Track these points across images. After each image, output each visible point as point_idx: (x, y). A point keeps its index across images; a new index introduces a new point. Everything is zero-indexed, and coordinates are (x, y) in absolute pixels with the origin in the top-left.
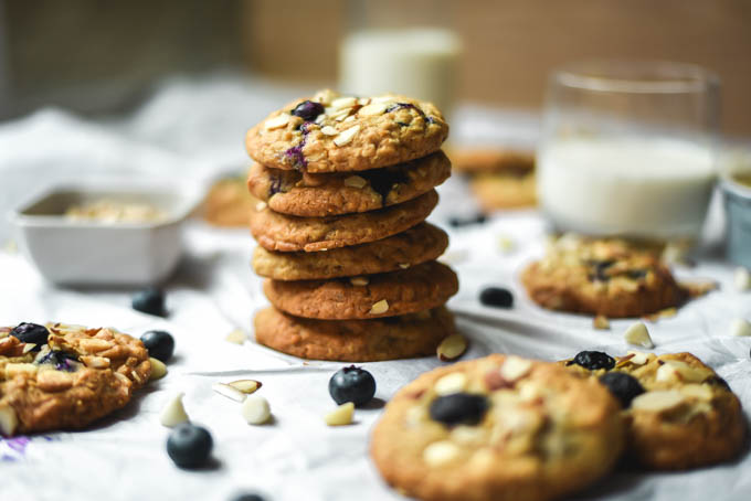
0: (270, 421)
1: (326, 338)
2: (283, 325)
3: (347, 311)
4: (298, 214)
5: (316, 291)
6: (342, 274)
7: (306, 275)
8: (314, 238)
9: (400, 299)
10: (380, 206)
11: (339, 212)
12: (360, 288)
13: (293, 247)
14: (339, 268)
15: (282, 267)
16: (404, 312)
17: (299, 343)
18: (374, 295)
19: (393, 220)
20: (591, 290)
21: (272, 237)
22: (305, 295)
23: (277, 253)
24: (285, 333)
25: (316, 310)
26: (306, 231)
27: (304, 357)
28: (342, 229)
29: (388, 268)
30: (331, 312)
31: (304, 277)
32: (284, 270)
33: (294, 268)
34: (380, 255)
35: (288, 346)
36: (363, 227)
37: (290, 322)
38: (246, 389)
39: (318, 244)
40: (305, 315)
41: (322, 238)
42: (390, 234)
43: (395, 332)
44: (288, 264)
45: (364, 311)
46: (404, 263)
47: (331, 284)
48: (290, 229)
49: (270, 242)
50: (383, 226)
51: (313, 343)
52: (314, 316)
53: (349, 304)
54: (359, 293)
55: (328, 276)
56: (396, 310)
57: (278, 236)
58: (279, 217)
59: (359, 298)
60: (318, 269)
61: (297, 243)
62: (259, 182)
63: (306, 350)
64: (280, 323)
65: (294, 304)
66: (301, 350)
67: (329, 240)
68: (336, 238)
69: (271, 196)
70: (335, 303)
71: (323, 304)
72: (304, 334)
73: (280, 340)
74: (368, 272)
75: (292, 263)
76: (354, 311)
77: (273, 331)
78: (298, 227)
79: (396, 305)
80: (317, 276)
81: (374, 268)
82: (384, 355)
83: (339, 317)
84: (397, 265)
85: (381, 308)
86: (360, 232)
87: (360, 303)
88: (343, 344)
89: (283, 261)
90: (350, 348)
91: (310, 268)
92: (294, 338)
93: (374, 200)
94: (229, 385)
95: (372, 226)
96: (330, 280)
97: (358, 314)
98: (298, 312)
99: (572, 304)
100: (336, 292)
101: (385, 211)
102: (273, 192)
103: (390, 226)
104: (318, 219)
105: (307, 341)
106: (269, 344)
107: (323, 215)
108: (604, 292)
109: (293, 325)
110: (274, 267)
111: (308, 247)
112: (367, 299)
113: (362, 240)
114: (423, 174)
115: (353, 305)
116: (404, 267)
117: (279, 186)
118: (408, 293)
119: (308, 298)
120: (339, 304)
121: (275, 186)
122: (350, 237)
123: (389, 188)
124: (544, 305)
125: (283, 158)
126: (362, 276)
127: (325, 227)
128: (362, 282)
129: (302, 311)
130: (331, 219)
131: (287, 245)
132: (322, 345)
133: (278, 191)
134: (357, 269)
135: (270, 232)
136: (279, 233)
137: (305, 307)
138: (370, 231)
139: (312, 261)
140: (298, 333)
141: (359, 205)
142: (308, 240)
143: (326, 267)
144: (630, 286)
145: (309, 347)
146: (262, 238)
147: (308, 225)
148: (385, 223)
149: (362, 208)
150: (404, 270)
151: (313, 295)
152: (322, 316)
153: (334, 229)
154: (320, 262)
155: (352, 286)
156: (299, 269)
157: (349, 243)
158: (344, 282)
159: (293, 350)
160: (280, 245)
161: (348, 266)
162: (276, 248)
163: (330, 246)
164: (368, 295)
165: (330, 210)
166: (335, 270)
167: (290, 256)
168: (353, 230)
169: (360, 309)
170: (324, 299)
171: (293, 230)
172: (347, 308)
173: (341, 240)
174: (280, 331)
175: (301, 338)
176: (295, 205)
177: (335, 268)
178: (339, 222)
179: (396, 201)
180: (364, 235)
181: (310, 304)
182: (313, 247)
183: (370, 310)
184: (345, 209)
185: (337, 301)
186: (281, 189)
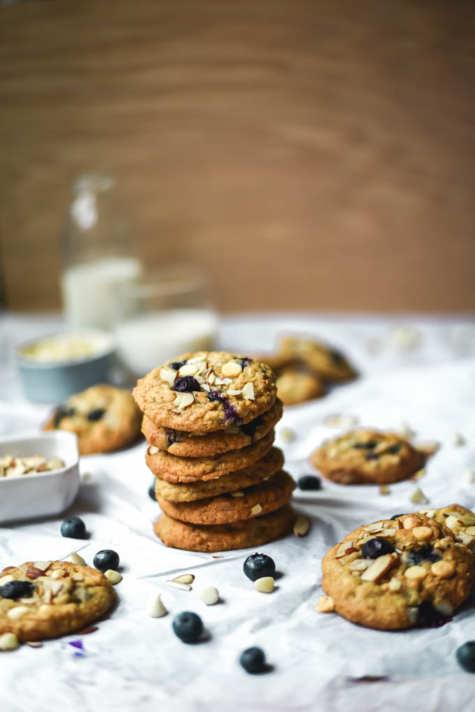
0: (220, 601)
1: (221, 536)
2: (186, 533)
3: (236, 516)
4: (194, 456)
5: (210, 506)
6: (225, 491)
7: (202, 496)
8: (208, 471)
9: (267, 501)
10: (250, 444)
11: (224, 452)
12: (240, 499)
13: (194, 479)
14: (223, 487)
15: (184, 493)
16: (271, 510)
17: (202, 542)
18: (251, 502)
19: (258, 450)
20: (370, 467)
21: (175, 474)
22: (203, 510)
23: (179, 484)
24: (190, 537)
25: (213, 519)
26: (199, 469)
27: (208, 551)
28: (226, 462)
29: (256, 482)
30: (225, 519)
31: (201, 497)
32: (185, 496)
33: (193, 493)
34: (250, 475)
35: (194, 546)
36: (240, 458)
37: (191, 529)
38: (187, 581)
39: (212, 474)
40: (206, 523)
41: (213, 471)
42: (257, 459)
43: (264, 523)
44: (188, 490)
45: (246, 514)
46: (265, 476)
47: (219, 499)
48: (189, 467)
49: (174, 478)
50: (252, 455)
51: (212, 541)
52: (213, 523)
53: (235, 512)
54: (241, 503)
55: (217, 494)
56: (267, 510)
57: (179, 473)
58: (175, 459)
59: (241, 505)
60: (209, 490)
61: (195, 476)
62: (158, 437)
63: (208, 546)
64: (184, 530)
65: (195, 517)
66: (204, 547)
67: (218, 471)
68: (223, 468)
69: (169, 446)
70: (226, 512)
71: (216, 514)
72: (204, 536)
73: (187, 543)
74: (243, 487)
75: (191, 490)
76: (240, 516)
77: (181, 537)
78: (194, 465)
79: (266, 506)
80: (209, 495)
81: (247, 483)
82: (260, 541)
83: (230, 521)
84: (262, 478)
85: (257, 510)
86: (238, 462)
87: (243, 509)
88: (233, 538)
89: (184, 489)
90: (238, 540)
91: (204, 491)
92: (198, 539)
93: (247, 441)
94: (173, 581)
95: (245, 457)
96: (217, 497)
97: (243, 517)
98: (200, 522)
99: (358, 479)
100: (225, 504)
101: (253, 445)
102: (170, 442)
103: (257, 454)
104: (209, 458)
105: (207, 540)
106: (178, 546)
107: (213, 455)
108: (378, 467)
109: (193, 531)
110: (178, 494)
111: (204, 478)
112: (247, 506)
113: (241, 467)
114: (272, 416)
115: (239, 511)
116: (266, 479)
117: (175, 437)
118: (272, 496)
119: (205, 511)
120: (229, 512)
121: (172, 438)
122: (232, 466)
123: (255, 430)
124: (338, 482)
126: (242, 490)
127: (214, 463)
128: (240, 495)
129: (203, 521)
130: (217, 458)
131: (188, 478)
132: (218, 541)
133: (175, 441)
134: (237, 486)
135: (173, 470)
136: (180, 470)
137: (205, 518)
138: (245, 460)
139: (205, 486)
140: (198, 536)
141: (238, 445)
142: (204, 473)
143: (215, 488)
144: (394, 460)
145: (209, 544)
146: (166, 475)
147: (201, 462)
148: (253, 453)
149: (240, 447)
150: (265, 481)
151: (208, 509)
152: (218, 522)
153: (220, 463)
154: (210, 486)
155: (233, 498)
156: (196, 493)
157: (233, 471)
158: (227, 496)
159: (198, 548)
160: (182, 479)
161: (230, 485)
162: (180, 481)
163: (220, 474)
164: (246, 502)
165: (218, 452)
166: (221, 489)
167: (189, 485)
168: (233, 462)
169: (243, 513)
170: (217, 510)
171: (192, 467)
172: (235, 514)
173: (227, 469)
174: (186, 536)
175: (202, 539)
176: (192, 451)
177: (221, 487)
178: (223, 457)
179: (259, 438)
180: (241, 464)
181: (208, 515)
182: (208, 478)
183: (251, 512)
184: (227, 449)
185: (227, 510)
186: (177, 439)
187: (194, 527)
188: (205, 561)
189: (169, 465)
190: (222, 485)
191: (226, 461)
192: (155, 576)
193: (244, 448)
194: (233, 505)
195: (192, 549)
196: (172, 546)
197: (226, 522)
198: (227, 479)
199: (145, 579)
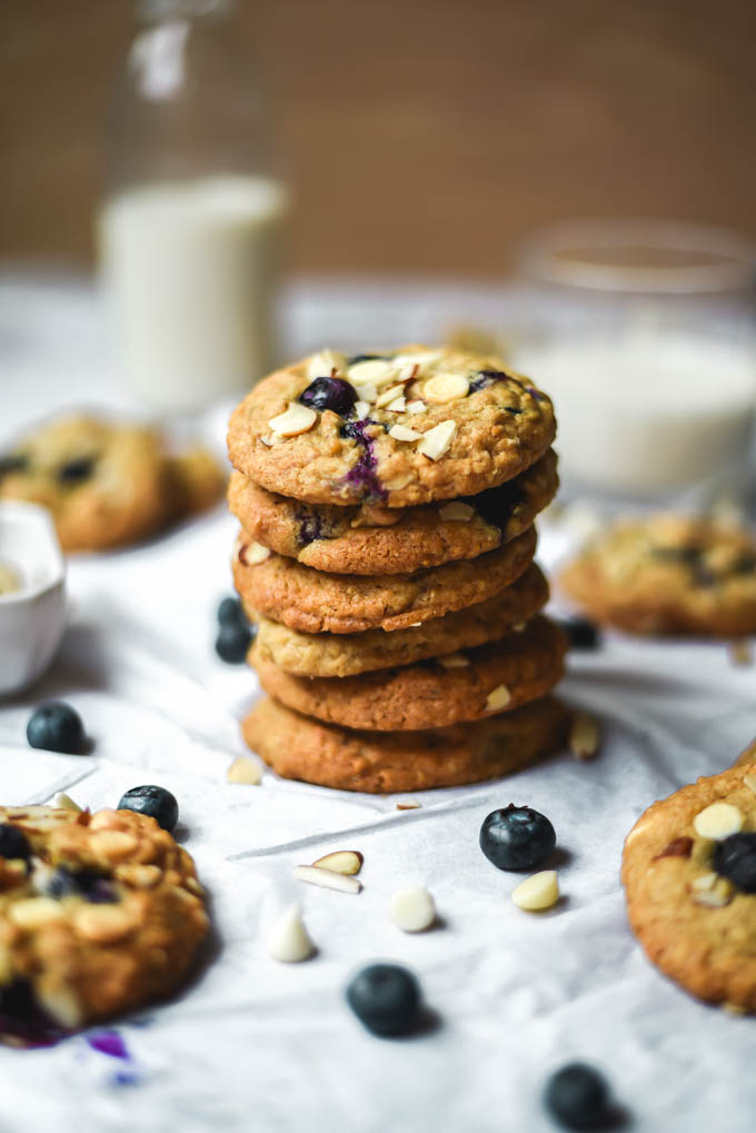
0: (437, 924)
1: (412, 757)
2: (330, 747)
3: (452, 713)
4: (367, 573)
5: (390, 688)
6: (428, 654)
7: (374, 663)
8: (396, 608)
9: (521, 679)
10: (497, 545)
11: (438, 563)
12: (459, 672)
13: (362, 626)
14: (423, 646)
15: (333, 657)
16: (529, 698)
17: (366, 771)
18: (486, 681)
19: (509, 562)
21: (314, 612)
22: (372, 698)
23: (321, 636)
24: (340, 758)
25: (399, 719)
26: (374, 602)
27: (379, 790)
28: (439, 588)
29: (497, 634)
30: (426, 718)
31: (371, 668)
33: (354, 657)
34: (485, 619)
35: (348, 778)
36: (468, 579)
37: (340, 738)
38: (349, 869)
39: (406, 616)
40: (380, 727)
41: (408, 608)
42: (507, 583)
43: (505, 728)
44: (342, 651)
45: (476, 708)
46: (518, 623)
47: (411, 673)
48: (350, 598)
49: (313, 621)
50: (498, 574)
51: (389, 767)
52: (397, 728)
53: (451, 703)
54: (463, 682)
55: (408, 661)
56: (520, 699)
57: (325, 610)
58: (313, 576)
59: (465, 689)
60: (389, 652)
61: (364, 619)
62: (275, 526)
63: (382, 780)
64: (324, 741)
65: (353, 713)
66: (373, 781)
67: (420, 607)
68: (433, 602)
69: (301, 546)
70: (430, 703)
71: (403, 706)
72: (372, 756)
73: (332, 771)
74: (470, 644)
75: (350, 650)
76: (461, 713)
77: (315, 757)
78: (363, 593)
79: (519, 691)
80: (391, 663)
81: (479, 637)
82: (496, 768)
83: (439, 724)
84: (509, 627)
85: (499, 699)
86: (467, 589)
87: (468, 696)
88: (440, 762)
89: (332, 648)
90: (451, 766)
91: (378, 652)
92: (357, 764)
93: (491, 537)
94: (314, 866)
95: (482, 577)
96: (408, 667)
97: (469, 716)
98: (368, 725)
100: (426, 684)
101: (503, 550)
102: (306, 539)
103: (506, 570)
104: (398, 576)
105: (379, 766)
106: (308, 777)
107: (411, 570)
109: (346, 742)
110: (319, 658)
111: (387, 624)
112: (476, 689)
113: (474, 601)
115: (459, 702)
116: (519, 628)
117: (319, 527)
118: (530, 668)
119: (378, 699)
120: (437, 704)
121: (310, 528)
122: (454, 599)
123: (509, 515)
125: (344, 489)
126: (464, 652)
127: (411, 589)
128: (461, 663)
129: (374, 721)
130: (419, 577)
131: (348, 623)
132: (404, 768)
133: (317, 535)
134: (455, 643)
135: (309, 601)
136: (327, 604)
137: (378, 716)
138: (482, 585)
139: (381, 642)
140: (357, 755)
141: (469, 549)
142: (387, 612)
143: (406, 648)
145: (384, 774)
146: (289, 615)
147: (378, 587)
148: (500, 569)
149: (474, 552)
150: (519, 633)
151: (387, 694)
152: (411, 725)
153: (424, 590)
154: (395, 641)
155: (445, 671)
156: (362, 657)
157: (452, 608)
158: (429, 666)
159: (359, 784)
160: (332, 623)
161: (440, 641)
162: (325, 628)
163: (424, 617)
164: (474, 682)
165: (425, 563)
166: (418, 650)
167: (345, 639)
168: (456, 588)
169: (469, 707)
170: (408, 699)
171: (356, 598)
172: (449, 708)
173: (440, 605)
174: (329, 755)
175: (368, 762)
176: (362, 559)
177: (419, 646)
178: (433, 577)
179: (518, 534)
180: (474, 593)
181: (386, 708)
182: (398, 624)
183: (485, 704)
184: (445, 558)
185: (433, 700)
186: (322, 532)
187: (347, 734)
188: (380, 818)
189: (298, 591)
190: (421, 639)
191: (440, 586)
192: (269, 852)
193: (483, 555)
194: (446, 687)
195: (343, 785)
196: (295, 776)
197: (429, 727)
198: (436, 626)
199: (245, 860)
